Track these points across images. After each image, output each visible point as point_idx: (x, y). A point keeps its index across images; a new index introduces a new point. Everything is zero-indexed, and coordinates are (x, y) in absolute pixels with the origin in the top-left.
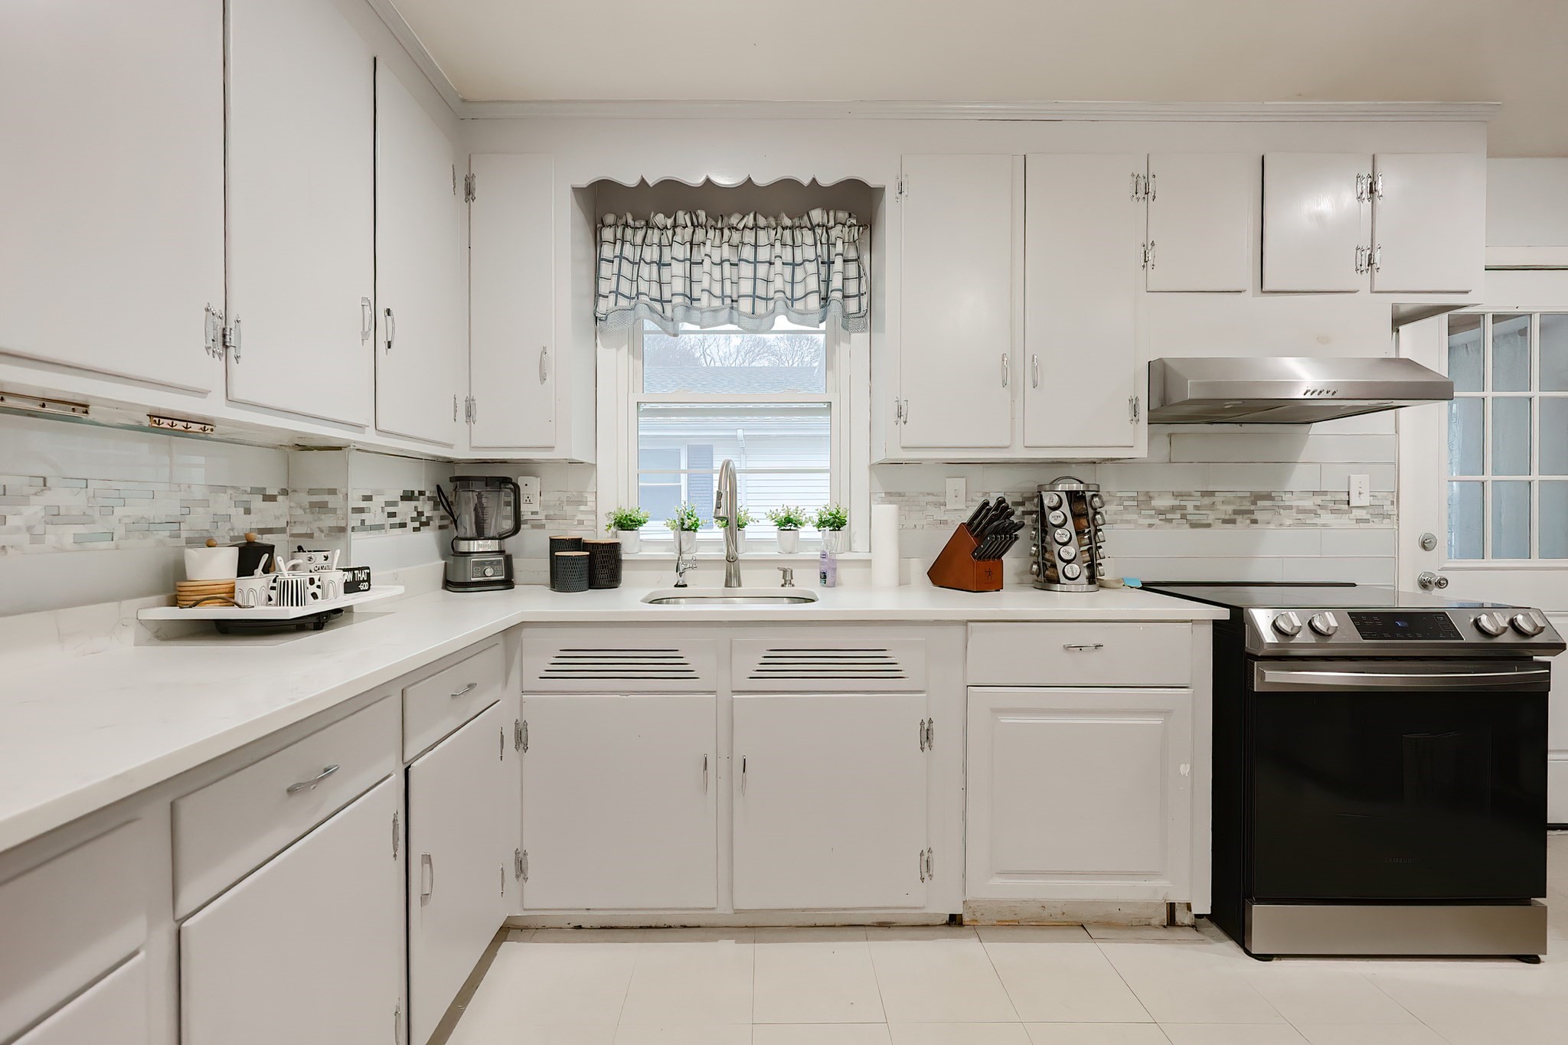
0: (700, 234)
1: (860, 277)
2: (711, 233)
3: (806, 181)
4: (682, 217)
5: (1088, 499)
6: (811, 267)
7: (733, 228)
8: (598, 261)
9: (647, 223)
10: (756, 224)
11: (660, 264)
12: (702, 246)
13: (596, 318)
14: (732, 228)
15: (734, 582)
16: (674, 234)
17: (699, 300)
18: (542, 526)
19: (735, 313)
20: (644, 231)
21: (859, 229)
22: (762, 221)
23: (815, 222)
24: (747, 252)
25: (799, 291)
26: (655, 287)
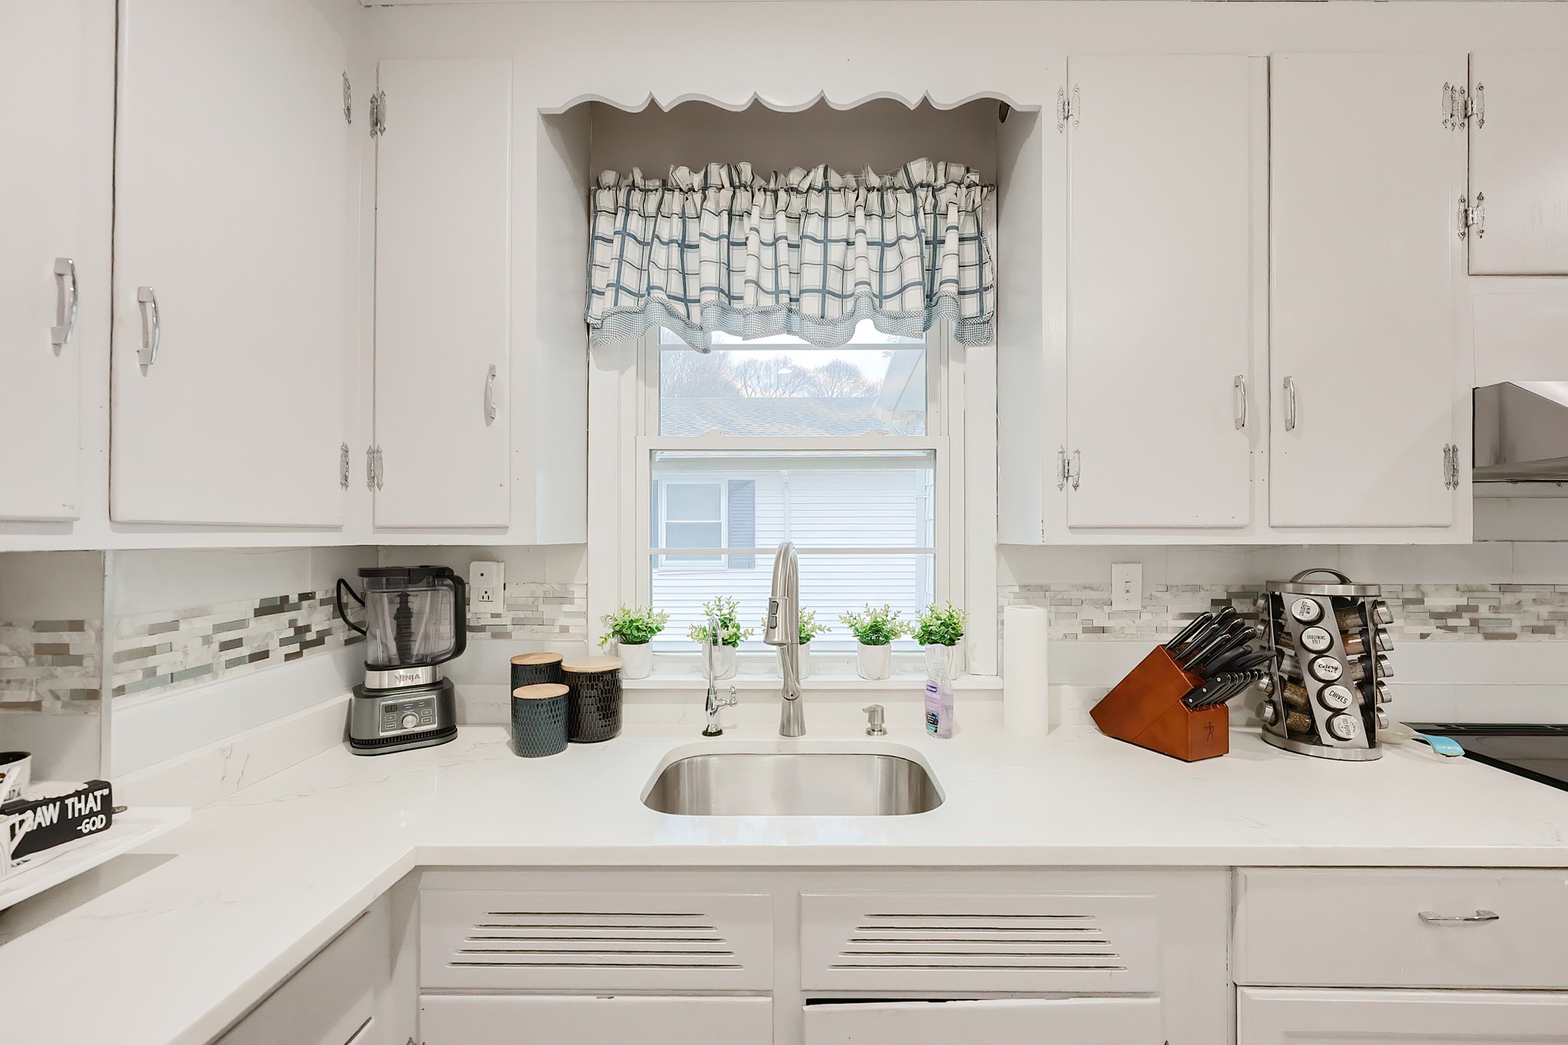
0: (743, 199)
1: (981, 264)
2: (760, 197)
3: (913, 102)
4: (718, 173)
5: (1368, 607)
6: (911, 248)
7: (792, 189)
8: (592, 239)
9: (664, 183)
10: (827, 183)
11: (684, 246)
12: (745, 218)
13: (588, 325)
14: (790, 190)
15: (794, 729)
16: (705, 198)
17: (741, 298)
18: (507, 635)
19: (795, 318)
20: (659, 194)
21: (982, 191)
22: (835, 180)
23: (916, 180)
24: (814, 226)
25: (891, 284)
26: (675, 279)
